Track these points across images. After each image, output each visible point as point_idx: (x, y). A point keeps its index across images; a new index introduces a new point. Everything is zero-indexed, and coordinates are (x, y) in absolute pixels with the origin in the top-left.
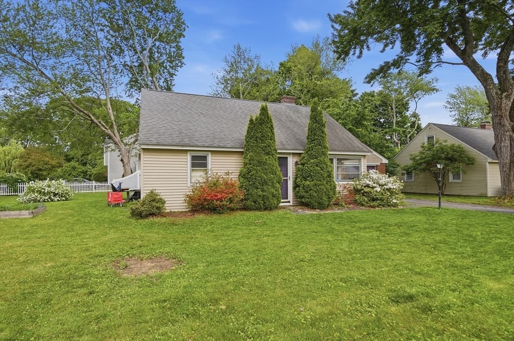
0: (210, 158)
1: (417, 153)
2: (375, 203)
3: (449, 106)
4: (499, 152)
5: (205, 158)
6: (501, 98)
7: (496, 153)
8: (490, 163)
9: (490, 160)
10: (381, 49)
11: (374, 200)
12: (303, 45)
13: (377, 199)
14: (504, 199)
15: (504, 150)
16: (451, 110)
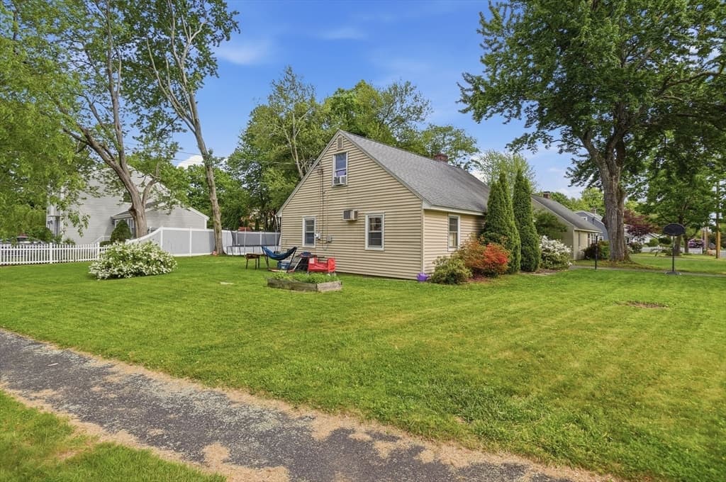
2: (556, 266)
4: (609, 223)
5: (457, 220)
6: (612, 180)
7: (607, 224)
8: (575, 231)
9: (576, 228)
11: (556, 262)
13: (558, 262)
15: (613, 222)
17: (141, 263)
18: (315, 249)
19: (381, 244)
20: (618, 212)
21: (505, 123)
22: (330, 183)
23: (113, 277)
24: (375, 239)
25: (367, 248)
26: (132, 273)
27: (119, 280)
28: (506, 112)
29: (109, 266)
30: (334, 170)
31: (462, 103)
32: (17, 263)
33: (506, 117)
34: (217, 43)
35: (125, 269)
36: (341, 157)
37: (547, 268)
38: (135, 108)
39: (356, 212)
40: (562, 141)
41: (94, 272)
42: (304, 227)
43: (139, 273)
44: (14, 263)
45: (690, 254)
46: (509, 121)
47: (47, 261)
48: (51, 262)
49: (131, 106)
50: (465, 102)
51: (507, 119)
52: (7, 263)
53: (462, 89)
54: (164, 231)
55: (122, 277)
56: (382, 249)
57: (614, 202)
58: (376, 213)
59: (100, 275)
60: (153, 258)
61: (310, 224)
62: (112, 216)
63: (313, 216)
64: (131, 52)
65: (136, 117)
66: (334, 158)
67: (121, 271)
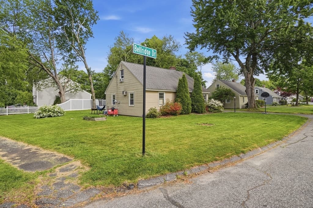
0: (165, 94)
1: (213, 92)
2: (215, 111)
3: (213, 69)
4: (247, 92)
5: (163, 94)
7: (246, 93)
8: (240, 96)
9: (240, 95)
10: (201, 48)
11: (215, 110)
12: (154, 35)
13: (216, 110)
14: (250, 109)
15: (249, 92)
16: (214, 71)
17: (50, 113)
18: (115, 106)
19: (133, 104)
20: (251, 87)
21: (208, 51)
22: (119, 81)
23: (41, 117)
24: (132, 102)
25: (130, 105)
26: (47, 116)
27: (43, 119)
28: (208, 47)
29: (40, 114)
30: (120, 76)
31: (186, 45)
32: (16, 113)
33: (208, 49)
34: (92, 25)
35: (45, 115)
36: (122, 71)
37: (211, 112)
38: (61, 53)
39: (126, 92)
40: (224, 58)
41: (35, 116)
42: (112, 98)
43: (50, 116)
44: (15, 113)
45: (309, 105)
46: (209, 50)
47: (27, 113)
48: (28, 113)
49: (59, 53)
50: (187, 44)
51: (208, 50)
52: (12, 113)
53: (186, 39)
54: (72, 100)
55: (44, 117)
56: (133, 106)
57: (249, 84)
58: (132, 92)
59: (37, 117)
60: (56, 110)
61: (114, 96)
62: (56, 95)
63: (115, 94)
64: (59, 31)
65: (62, 57)
66: (120, 71)
67: (44, 115)
